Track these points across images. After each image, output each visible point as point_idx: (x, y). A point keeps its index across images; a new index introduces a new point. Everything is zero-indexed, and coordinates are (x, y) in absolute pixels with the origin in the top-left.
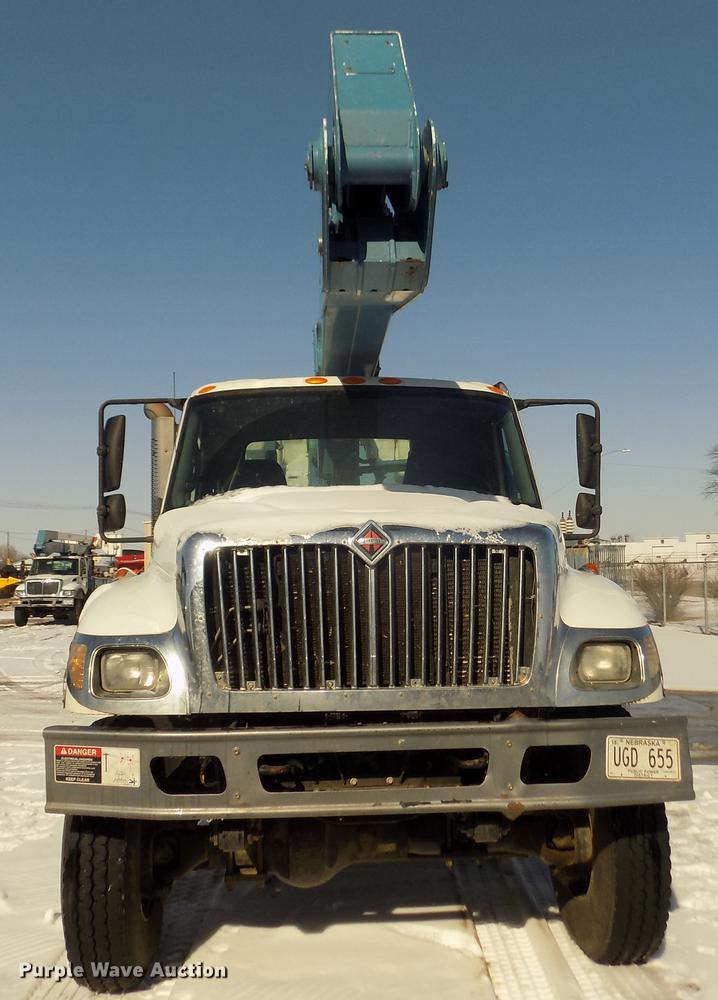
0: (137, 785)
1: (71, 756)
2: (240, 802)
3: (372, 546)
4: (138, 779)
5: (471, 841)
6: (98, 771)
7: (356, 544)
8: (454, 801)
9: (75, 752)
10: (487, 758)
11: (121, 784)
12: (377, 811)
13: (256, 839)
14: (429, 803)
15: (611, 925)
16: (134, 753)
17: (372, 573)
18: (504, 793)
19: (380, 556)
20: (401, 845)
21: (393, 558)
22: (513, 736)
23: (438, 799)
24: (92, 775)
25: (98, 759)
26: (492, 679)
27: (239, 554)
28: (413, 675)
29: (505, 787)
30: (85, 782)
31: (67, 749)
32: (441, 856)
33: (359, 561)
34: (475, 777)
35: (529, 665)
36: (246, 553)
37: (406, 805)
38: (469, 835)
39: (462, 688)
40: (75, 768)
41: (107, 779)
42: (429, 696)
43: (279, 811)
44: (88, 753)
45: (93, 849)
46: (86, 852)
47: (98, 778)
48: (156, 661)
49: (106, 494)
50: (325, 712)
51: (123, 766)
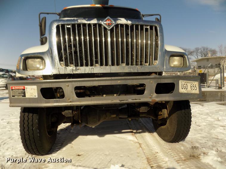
0: (37, 97)
1: (16, 89)
2: (69, 101)
3: (109, 24)
4: (37, 95)
5: (139, 112)
6: (24, 93)
7: (104, 23)
8: (136, 99)
9: (17, 88)
10: (145, 87)
11: (32, 97)
12: (112, 103)
13: (76, 112)
14: (128, 100)
15: (174, 134)
16: (35, 87)
17: (109, 32)
18: (150, 97)
19: (112, 27)
20: (117, 115)
21: (115, 28)
22: (153, 80)
23: (131, 99)
24: (23, 95)
25: (24, 89)
26: (146, 64)
27: (67, 26)
28: (122, 62)
29: (150, 95)
30: (21, 97)
31: (14, 87)
32: (128, 118)
33: (105, 28)
34: (141, 92)
35: (157, 60)
36: (69, 26)
37: (121, 101)
38: (138, 110)
39: (137, 66)
40: (17, 93)
41: (28, 96)
42: (128, 68)
43: (81, 103)
44: (21, 88)
45: (28, 118)
46: (26, 118)
47: (24, 96)
48: (43, 61)
49: (42, 37)
50: (95, 73)
51: (32, 91)
